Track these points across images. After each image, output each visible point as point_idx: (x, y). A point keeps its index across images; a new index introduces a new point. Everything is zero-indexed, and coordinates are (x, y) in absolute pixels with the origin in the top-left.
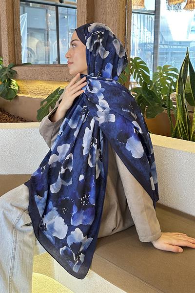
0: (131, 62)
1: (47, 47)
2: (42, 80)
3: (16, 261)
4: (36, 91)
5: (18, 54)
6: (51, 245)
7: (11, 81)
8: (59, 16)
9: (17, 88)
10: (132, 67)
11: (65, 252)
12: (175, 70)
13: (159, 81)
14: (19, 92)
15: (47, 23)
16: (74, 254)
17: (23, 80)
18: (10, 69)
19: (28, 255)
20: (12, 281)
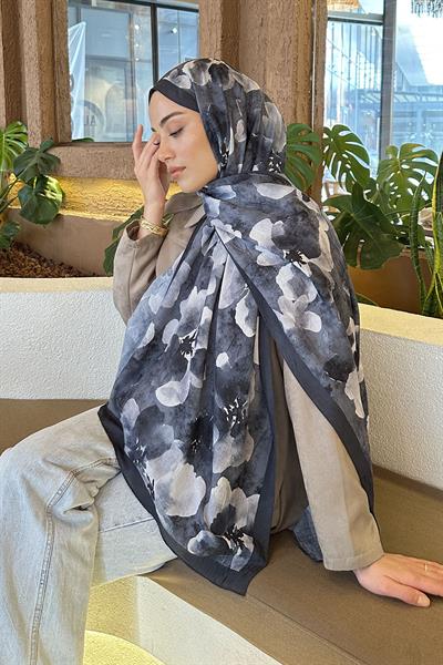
0: (325, 136)
1: (130, 101)
2: (119, 178)
3: (50, 591)
4: (103, 203)
5: (62, 118)
7: (47, 179)
8: (159, 28)
9: (59, 197)
10: (327, 148)
12: (430, 155)
13: (391, 181)
14: (64, 205)
15: (131, 44)
17: (72, 178)
18: (44, 152)
19: (79, 579)
20: (37, 637)
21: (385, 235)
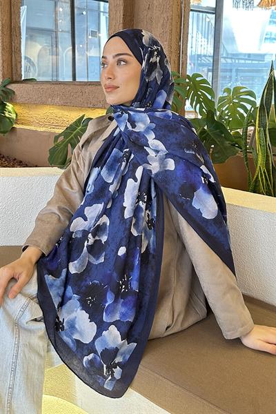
0: (187, 80)
1: (54, 57)
2: (53, 104)
3: (18, 375)
4: (43, 120)
5: (16, 65)
6: (69, 352)
7: (6, 105)
9: (14, 116)
10: (188, 88)
11: (91, 362)
12: (251, 94)
13: (226, 110)
14: (17, 121)
15: (56, 20)
16: (105, 366)
17: (23, 104)
18: (4, 87)
19: (37, 368)
20: (10, 407)
21: (228, 142)
